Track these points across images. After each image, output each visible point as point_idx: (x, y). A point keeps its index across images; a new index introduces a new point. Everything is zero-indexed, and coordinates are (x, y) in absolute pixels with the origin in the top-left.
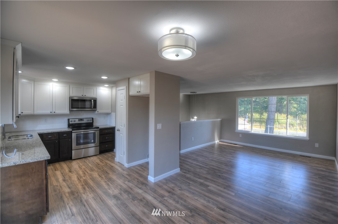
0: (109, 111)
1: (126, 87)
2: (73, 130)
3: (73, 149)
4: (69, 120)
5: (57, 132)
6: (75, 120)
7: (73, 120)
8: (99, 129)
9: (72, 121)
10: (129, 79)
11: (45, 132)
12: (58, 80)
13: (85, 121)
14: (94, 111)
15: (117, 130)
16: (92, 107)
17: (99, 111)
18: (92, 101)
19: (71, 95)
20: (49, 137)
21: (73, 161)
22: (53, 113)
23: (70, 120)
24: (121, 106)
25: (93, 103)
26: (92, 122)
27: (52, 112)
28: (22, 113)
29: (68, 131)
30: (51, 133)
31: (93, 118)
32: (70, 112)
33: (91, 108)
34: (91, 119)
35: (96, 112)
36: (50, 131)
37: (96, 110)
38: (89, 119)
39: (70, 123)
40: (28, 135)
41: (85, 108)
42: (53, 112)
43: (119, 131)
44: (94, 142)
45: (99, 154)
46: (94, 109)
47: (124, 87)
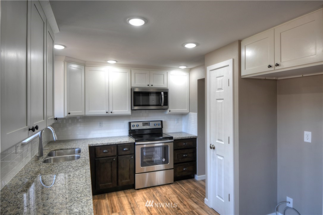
0: (185, 110)
1: (233, 60)
2: (136, 141)
3: (136, 173)
4: (130, 123)
5: (115, 144)
6: (138, 123)
7: (135, 124)
8: (172, 140)
9: (134, 126)
10: (240, 42)
11: (99, 143)
12: (115, 62)
13: (152, 126)
14: (164, 110)
15: (211, 148)
16: (162, 104)
17: (171, 110)
18: (162, 93)
19: (134, 85)
20: (104, 151)
21: (137, 191)
22: (110, 114)
23: (132, 124)
24: (219, 101)
25: (163, 97)
26: (160, 127)
27: (108, 112)
28: (69, 113)
29: (130, 142)
30: (107, 145)
31: (162, 121)
32: (132, 112)
33: (160, 105)
34: (160, 122)
35: (168, 112)
36: (106, 142)
37: (167, 109)
38: (157, 123)
39: (132, 128)
40: (76, 148)
41: (149, 105)
42: (110, 112)
43: (214, 148)
44: (166, 162)
45: (173, 182)
46: (165, 107)
47: (229, 62)
